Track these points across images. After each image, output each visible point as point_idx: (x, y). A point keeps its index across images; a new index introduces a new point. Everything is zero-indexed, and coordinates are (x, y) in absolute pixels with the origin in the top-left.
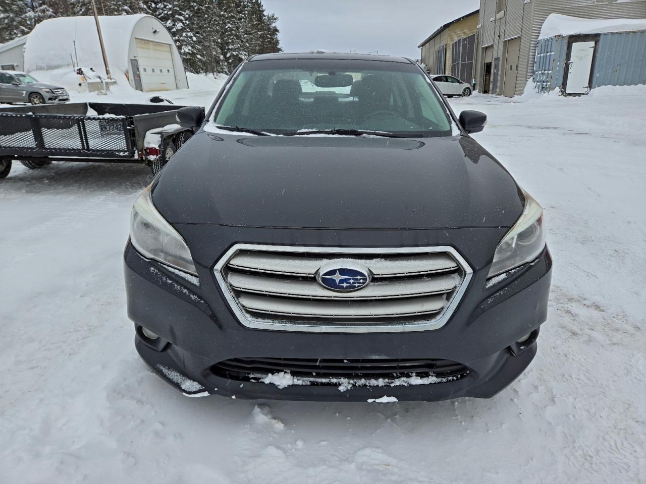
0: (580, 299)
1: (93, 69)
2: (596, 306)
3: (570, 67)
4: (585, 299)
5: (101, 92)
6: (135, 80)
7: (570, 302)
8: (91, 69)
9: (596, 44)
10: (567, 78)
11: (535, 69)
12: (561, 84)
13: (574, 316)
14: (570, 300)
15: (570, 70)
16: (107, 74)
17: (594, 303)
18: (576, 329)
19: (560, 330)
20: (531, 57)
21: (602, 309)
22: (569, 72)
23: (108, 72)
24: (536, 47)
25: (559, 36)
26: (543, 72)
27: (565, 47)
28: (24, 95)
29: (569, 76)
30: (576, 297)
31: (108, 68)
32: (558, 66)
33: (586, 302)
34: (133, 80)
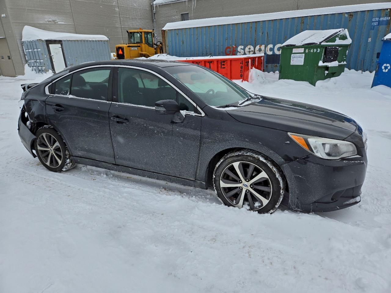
3: (53, 58)
9: (61, 45)
10: (53, 65)
11: (27, 59)
12: (51, 68)
15: (53, 60)
20: (21, 52)
22: (53, 61)
24: (22, 45)
25: (40, 40)
26: (35, 61)
27: (46, 46)
29: (54, 63)
32: (46, 58)
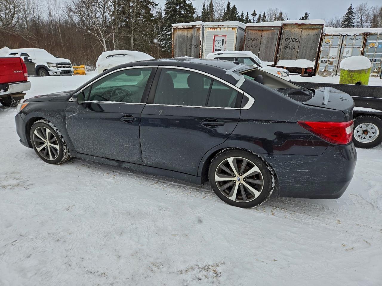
0: (13, 187)
2: (4, 188)
4: (11, 188)
7: (18, 183)
13: (15, 178)
14: (18, 185)
17: (6, 188)
18: (13, 175)
19: (19, 172)
21: (2, 187)
30: (16, 188)
33: (10, 187)
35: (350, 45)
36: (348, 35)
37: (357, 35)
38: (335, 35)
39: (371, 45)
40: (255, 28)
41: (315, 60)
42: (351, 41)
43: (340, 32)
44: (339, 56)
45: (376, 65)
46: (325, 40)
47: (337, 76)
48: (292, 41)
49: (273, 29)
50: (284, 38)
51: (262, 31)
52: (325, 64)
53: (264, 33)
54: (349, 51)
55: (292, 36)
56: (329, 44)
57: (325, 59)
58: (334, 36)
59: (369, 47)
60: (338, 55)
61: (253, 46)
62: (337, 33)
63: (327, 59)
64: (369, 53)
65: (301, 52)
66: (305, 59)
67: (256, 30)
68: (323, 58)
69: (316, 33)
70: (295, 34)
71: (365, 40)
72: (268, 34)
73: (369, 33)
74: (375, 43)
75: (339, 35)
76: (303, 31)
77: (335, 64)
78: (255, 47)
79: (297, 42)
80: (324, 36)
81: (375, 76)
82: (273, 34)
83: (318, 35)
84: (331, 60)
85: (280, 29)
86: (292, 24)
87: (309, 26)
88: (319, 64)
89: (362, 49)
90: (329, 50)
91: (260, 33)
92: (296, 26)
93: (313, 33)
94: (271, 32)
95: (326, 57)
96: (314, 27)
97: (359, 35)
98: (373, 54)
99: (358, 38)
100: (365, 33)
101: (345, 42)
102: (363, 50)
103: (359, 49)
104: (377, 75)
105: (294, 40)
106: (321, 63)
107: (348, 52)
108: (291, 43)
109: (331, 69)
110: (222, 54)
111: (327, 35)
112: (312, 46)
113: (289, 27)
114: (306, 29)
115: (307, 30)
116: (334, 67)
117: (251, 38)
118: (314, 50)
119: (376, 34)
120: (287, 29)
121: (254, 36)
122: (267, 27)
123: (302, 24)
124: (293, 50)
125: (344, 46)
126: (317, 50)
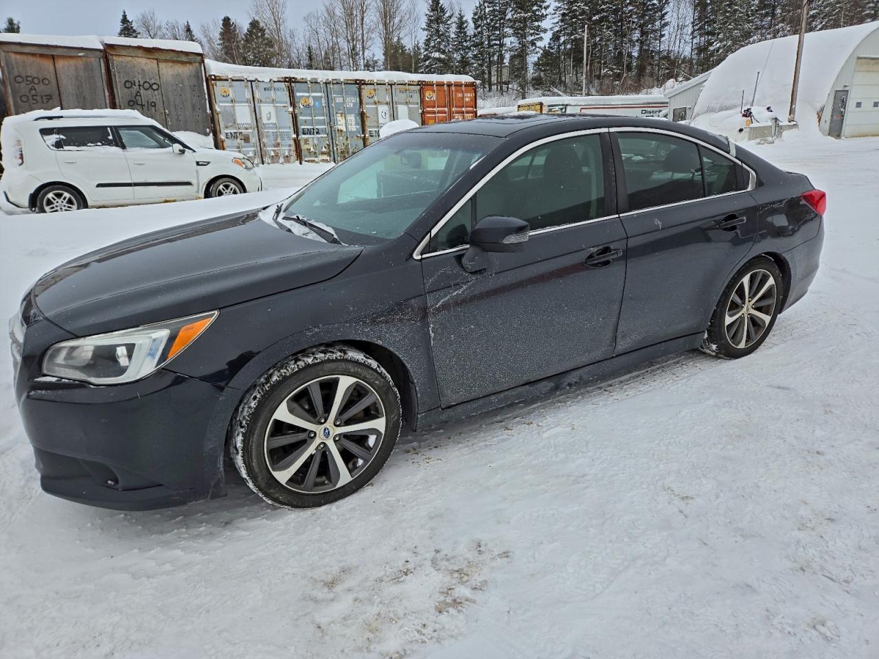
1: (772, 109)
5: (765, 140)
6: (832, 121)
8: (768, 108)
16: (790, 114)
23: (792, 111)
28: (652, 146)
31: (793, 106)
34: (829, 121)
35: (268, 100)
36: (259, 80)
37: (274, 82)
38: (235, 79)
39: (302, 101)
40: (26, 50)
41: (210, 133)
42: (267, 92)
43: (241, 73)
44: (255, 124)
45: (322, 139)
46: (219, 88)
47: (265, 164)
48: (141, 87)
49: (83, 56)
50: (119, 81)
51: (53, 57)
52: (235, 140)
53: (60, 64)
54: (270, 113)
55: (140, 77)
56: (229, 99)
57: (232, 131)
58: (233, 80)
59: (302, 107)
60: (252, 121)
61: (38, 98)
62: (238, 76)
63: (235, 131)
64: (305, 118)
65: (173, 113)
66: (187, 130)
67: (34, 55)
68: (227, 127)
69: (191, 72)
70: (143, 70)
71: (291, 93)
72: (74, 68)
73: (293, 78)
74: (308, 97)
75: (242, 79)
76: (162, 65)
77: (254, 140)
78: (45, 101)
79: (154, 90)
80: (214, 80)
81: (326, 161)
82: (88, 68)
83: (198, 76)
84: (244, 131)
85: (102, 57)
86: (130, 46)
87: (172, 54)
88: (223, 142)
89: (291, 109)
90: (234, 110)
91: (48, 64)
92: (140, 53)
93: (186, 70)
94: (80, 63)
95: (231, 126)
96: (184, 59)
97: (278, 81)
98: (310, 118)
99: (279, 86)
100: (287, 78)
101: (257, 95)
102: (294, 111)
103: (286, 109)
104: (328, 158)
105: (147, 86)
106: (226, 140)
107: (269, 115)
108: (141, 92)
109: (250, 151)
110: (62, 117)
111: (218, 78)
112: (194, 102)
113: (123, 52)
114: (166, 61)
115: (170, 64)
116: (254, 146)
117: (23, 75)
118: (200, 111)
119: (303, 81)
120: (120, 59)
121: (32, 72)
122: (65, 50)
123: (154, 48)
124: (153, 109)
125: (258, 103)
126: (208, 111)
